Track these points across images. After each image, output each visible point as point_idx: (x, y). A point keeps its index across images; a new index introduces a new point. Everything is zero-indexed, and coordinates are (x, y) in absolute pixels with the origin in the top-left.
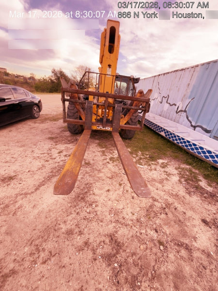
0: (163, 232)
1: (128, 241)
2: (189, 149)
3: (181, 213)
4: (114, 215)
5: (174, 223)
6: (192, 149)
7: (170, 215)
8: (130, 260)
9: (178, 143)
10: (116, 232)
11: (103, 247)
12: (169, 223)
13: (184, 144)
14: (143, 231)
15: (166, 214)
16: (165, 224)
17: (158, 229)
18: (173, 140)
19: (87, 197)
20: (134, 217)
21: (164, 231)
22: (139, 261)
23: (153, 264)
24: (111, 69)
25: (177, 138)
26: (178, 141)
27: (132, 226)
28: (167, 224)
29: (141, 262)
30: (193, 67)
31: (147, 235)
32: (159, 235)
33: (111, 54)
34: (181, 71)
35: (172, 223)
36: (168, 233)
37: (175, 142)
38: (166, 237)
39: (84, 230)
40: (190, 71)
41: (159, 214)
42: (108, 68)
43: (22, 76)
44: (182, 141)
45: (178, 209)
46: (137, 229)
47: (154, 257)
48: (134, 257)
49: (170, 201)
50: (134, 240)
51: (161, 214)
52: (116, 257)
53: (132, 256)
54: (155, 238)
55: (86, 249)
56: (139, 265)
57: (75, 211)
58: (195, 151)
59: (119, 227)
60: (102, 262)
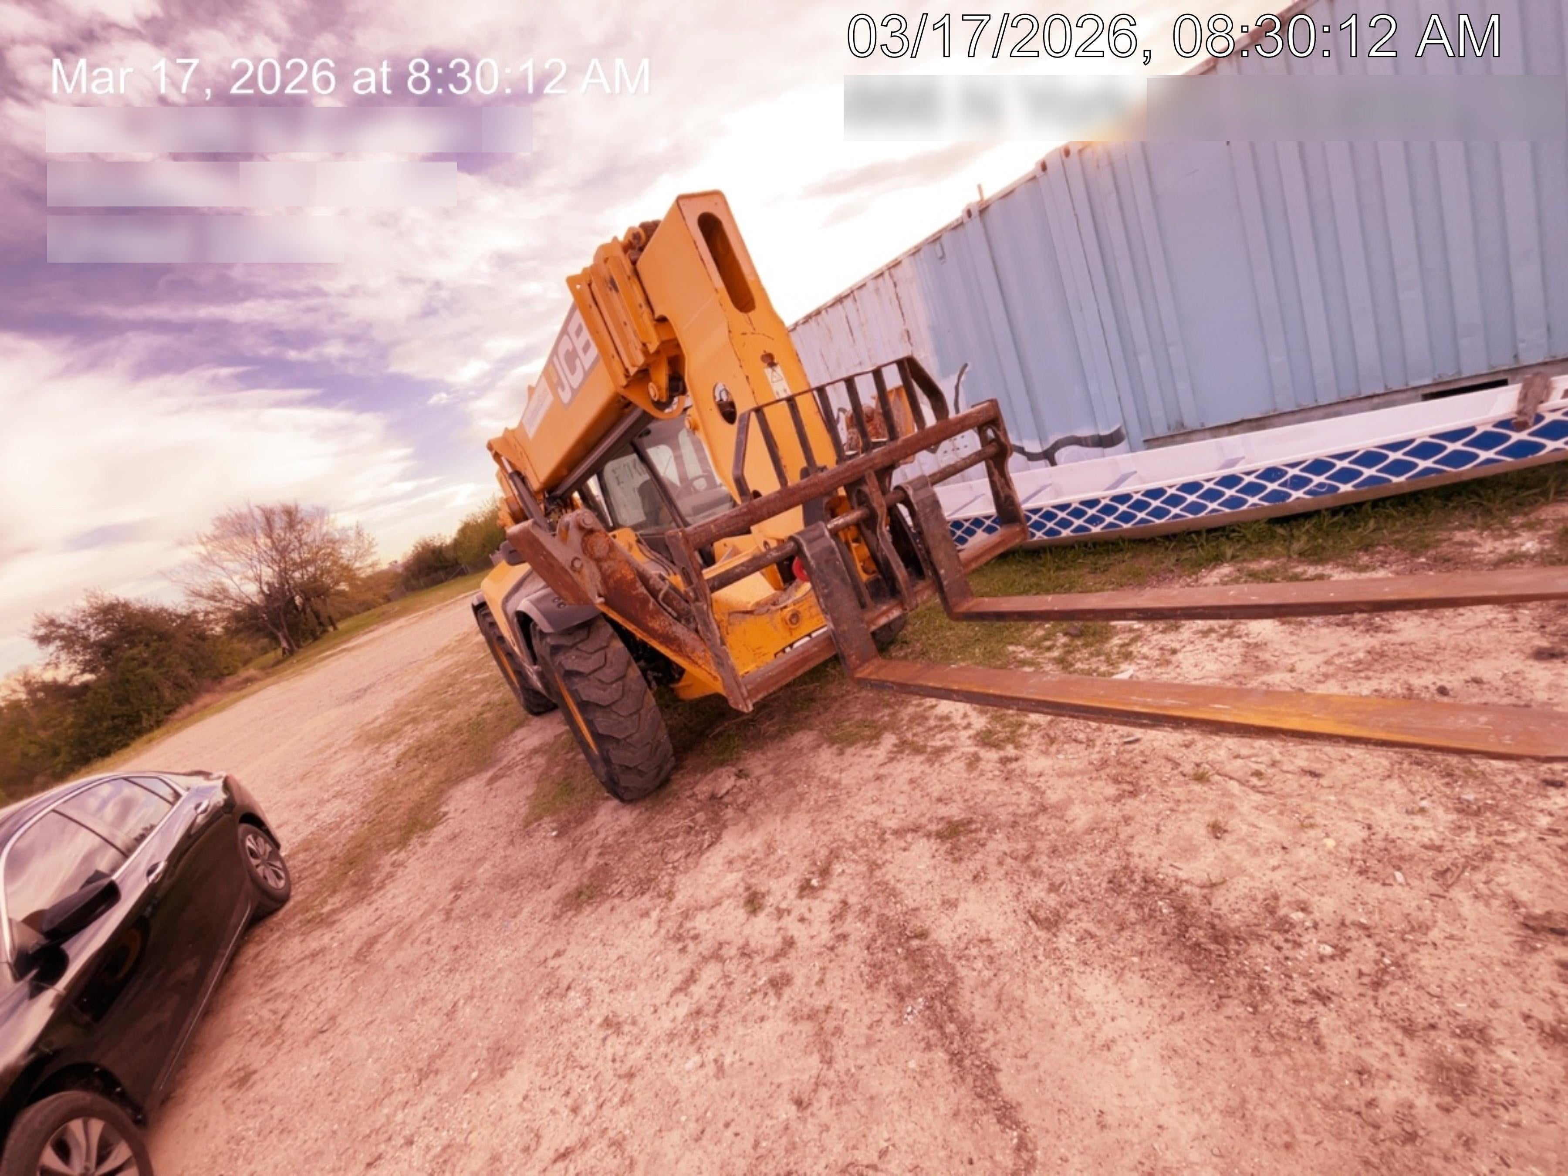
2: (1142, 521)
6: (1159, 513)
9: (1080, 529)
10: (1516, 903)
13: (1109, 519)
14: (1544, 821)
18: (1051, 532)
19: (1216, 916)
20: (1446, 816)
24: (778, 369)
25: (1061, 515)
26: (1077, 522)
27: (1498, 843)
30: (881, 274)
33: (751, 314)
34: (839, 307)
37: (1065, 533)
40: (877, 290)
42: (768, 371)
44: (1091, 512)
57: (1296, 1002)
58: (1175, 511)
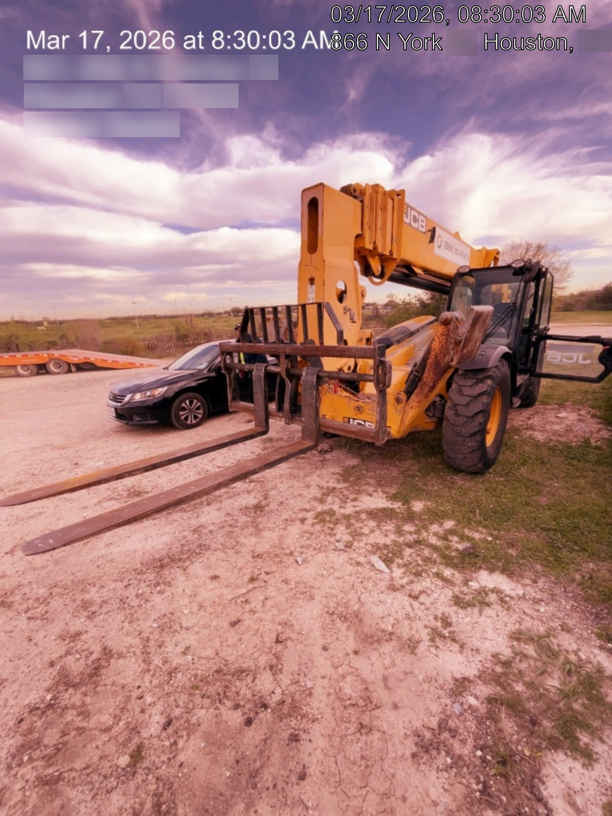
0: (175, 743)
1: (109, 687)
3: (292, 765)
4: (158, 627)
5: (232, 760)
7: (253, 735)
8: (70, 716)
10: (120, 656)
11: (78, 660)
12: (221, 746)
14: (149, 699)
15: (249, 722)
16: (207, 737)
17: (176, 725)
19: (172, 567)
20: (176, 661)
21: (181, 743)
22: (73, 733)
23: (78, 765)
24: (314, 287)
27: (149, 670)
28: (214, 743)
29: (74, 737)
31: (143, 711)
32: (159, 737)
33: (313, 255)
35: (229, 755)
36: (182, 757)
38: (164, 758)
39: (100, 615)
41: (229, 704)
42: (309, 286)
43: (371, 305)
45: (305, 747)
46: (147, 684)
47: (95, 759)
48: (80, 718)
49: (315, 704)
50: (118, 694)
51: (236, 707)
52: (67, 690)
53: (80, 714)
54: (145, 734)
55: (67, 642)
56: (65, 738)
59: (134, 653)
60: (52, 676)
